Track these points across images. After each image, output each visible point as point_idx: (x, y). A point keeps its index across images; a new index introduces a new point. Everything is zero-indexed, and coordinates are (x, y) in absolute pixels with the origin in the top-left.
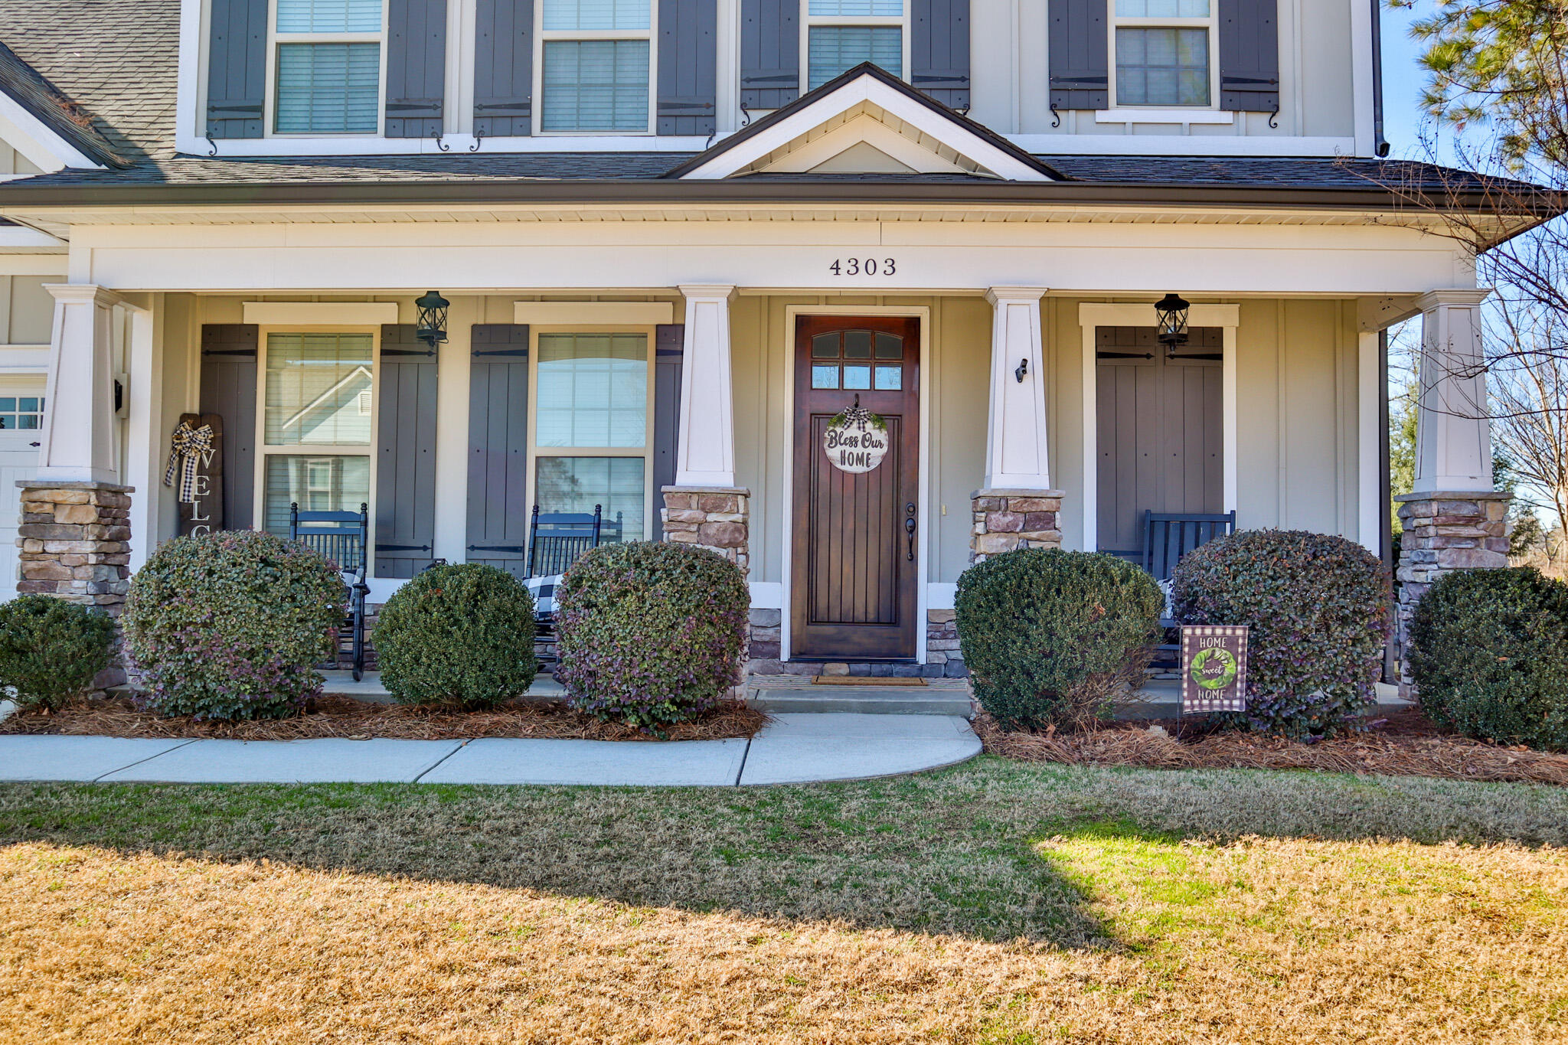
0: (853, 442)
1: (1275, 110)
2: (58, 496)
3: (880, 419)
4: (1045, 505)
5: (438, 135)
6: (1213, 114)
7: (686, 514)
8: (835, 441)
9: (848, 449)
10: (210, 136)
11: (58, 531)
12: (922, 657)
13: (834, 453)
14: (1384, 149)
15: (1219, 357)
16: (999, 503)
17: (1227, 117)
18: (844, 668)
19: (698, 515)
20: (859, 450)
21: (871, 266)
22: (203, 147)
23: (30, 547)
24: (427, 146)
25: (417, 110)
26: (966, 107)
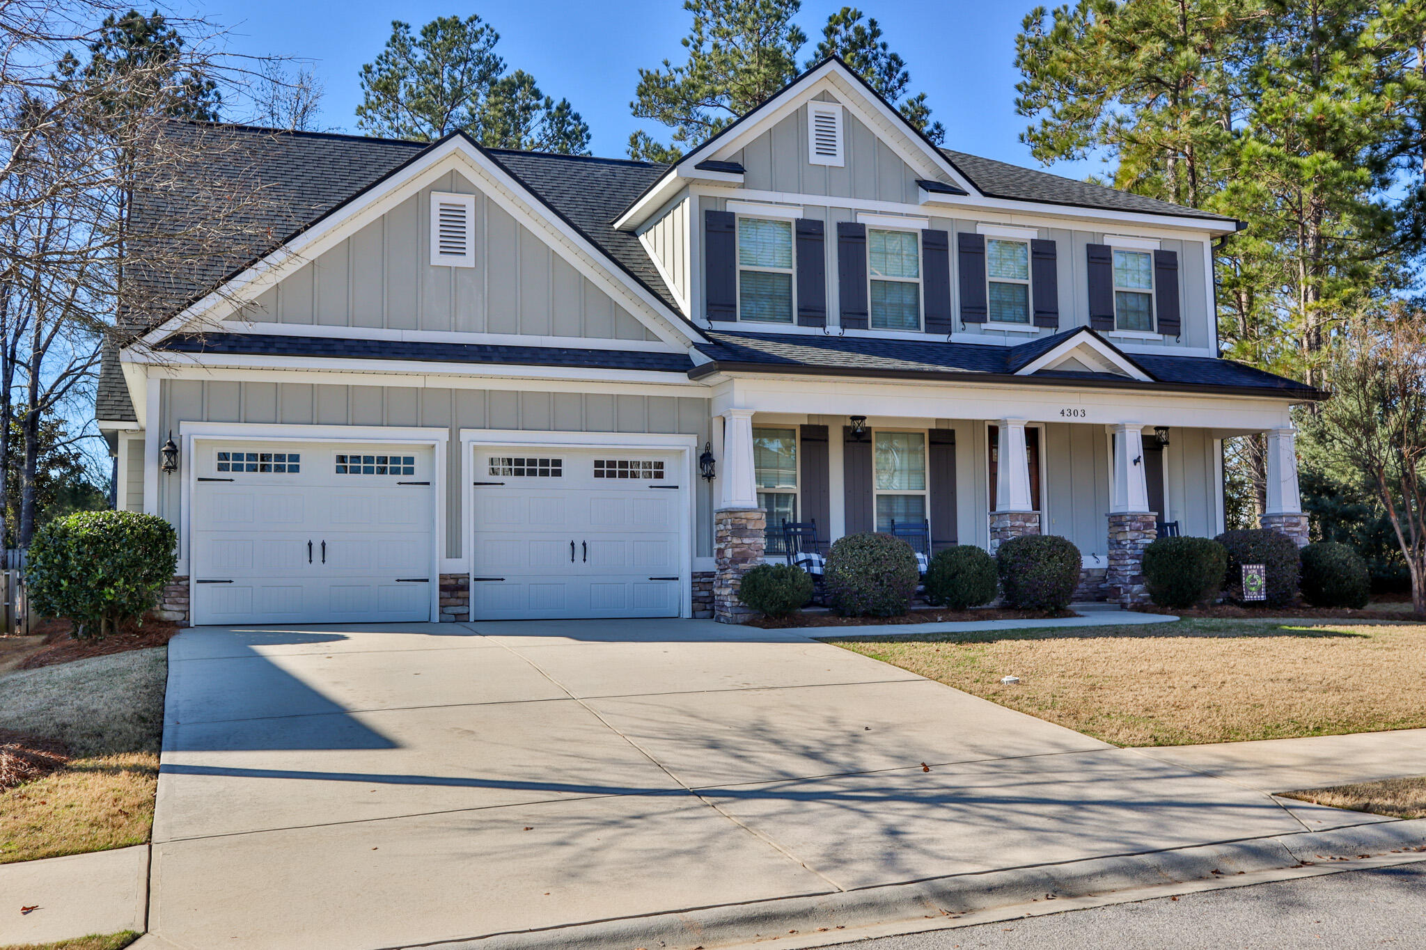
1: (1178, 334)
2: (750, 515)
4: (1150, 519)
5: (824, 326)
6: (1154, 335)
7: (1018, 523)
10: (709, 319)
11: (748, 533)
14: (1221, 355)
15: (1162, 449)
16: (1125, 517)
17: (1160, 337)
19: (1022, 523)
21: (1076, 413)
22: (705, 324)
24: (818, 331)
25: (813, 312)
26: (1057, 327)
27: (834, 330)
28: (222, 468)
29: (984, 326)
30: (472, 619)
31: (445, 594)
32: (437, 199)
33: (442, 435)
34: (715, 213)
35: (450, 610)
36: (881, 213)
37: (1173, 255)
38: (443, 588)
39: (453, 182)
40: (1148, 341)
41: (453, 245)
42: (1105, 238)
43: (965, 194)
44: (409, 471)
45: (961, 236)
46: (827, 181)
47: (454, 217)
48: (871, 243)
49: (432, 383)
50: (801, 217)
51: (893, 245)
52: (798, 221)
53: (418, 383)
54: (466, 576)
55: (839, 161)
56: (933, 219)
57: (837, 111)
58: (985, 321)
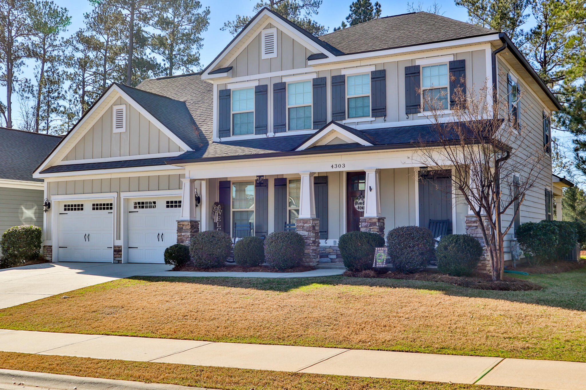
0: (361, 203)
1: (465, 108)
2: (184, 223)
6: (448, 111)
7: (300, 224)
8: (357, 203)
9: (360, 205)
10: (219, 137)
11: (184, 231)
13: (356, 207)
15: (450, 177)
17: (452, 112)
21: (340, 166)
22: (218, 140)
23: (179, 234)
24: (265, 136)
25: (261, 128)
26: (385, 116)
27: (271, 134)
28: (65, 210)
29: (344, 122)
30: (122, 263)
31: (116, 253)
32: (115, 108)
33: (116, 194)
34: (223, 91)
35: (116, 259)
36: (293, 75)
37: (463, 62)
38: (115, 251)
39: (120, 102)
40: (443, 116)
41: (119, 125)
43: (327, 57)
44: (111, 208)
45: (333, 78)
46: (270, 66)
47: (120, 113)
48: (289, 91)
49: (114, 176)
50: (257, 85)
51: (299, 89)
52: (256, 87)
53: (109, 176)
54: (121, 247)
55: (274, 55)
56: (318, 73)
57: (274, 31)
58: (345, 119)
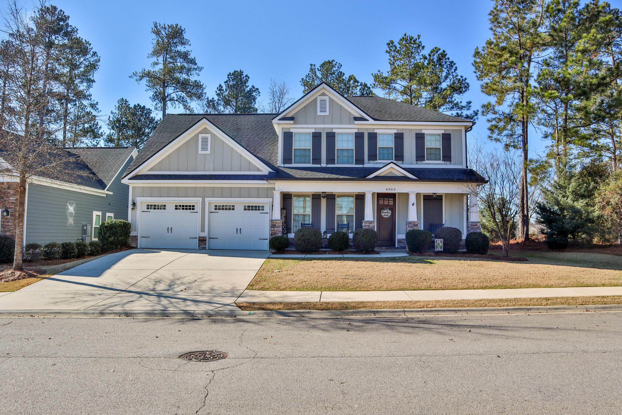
0: (386, 213)
1: (451, 161)
2: (277, 222)
3: (390, 209)
4: (417, 223)
6: (441, 162)
7: (366, 224)
8: (383, 212)
10: (284, 164)
11: (276, 227)
12: (396, 246)
13: (383, 214)
14: (467, 167)
15: (442, 200)
16: (410, 223)
17: (443, 162)
18: (385, 248)
20: (386, 214)
21: (392, 189)
22: (282, 165)
23: (272, 229)
24: (319, 166)
25: (318, 159)
26: (403, 160)
27: (324, 165)
28: (148, 208)
29: (376, 161)
30: (207, 249)
31: (200, 242)
32: (201, 136)
33: (201, 199)
34: (287, 132)
35: (201, 246)
36: (341, 128)
37: (450, 135)
38: (199, 240)
39: (205, 131)
40: (438, 164)
41: (204, 148)
42: (423, 130)
43: (368, 120)
44: (193, 209)
45: (369, 134)
46: (323, 120)
47: (205, 140)
48: (337, 138)
49: (198, 186)
50: (314, 131)
51: (345, 137)
52: (313, 133)
53: (194, 186)
54: (206, 237)
55: (327, 113)
56: (358, 129)
57: (327, 98)
58: (377, 160)
